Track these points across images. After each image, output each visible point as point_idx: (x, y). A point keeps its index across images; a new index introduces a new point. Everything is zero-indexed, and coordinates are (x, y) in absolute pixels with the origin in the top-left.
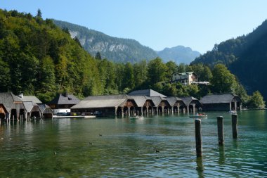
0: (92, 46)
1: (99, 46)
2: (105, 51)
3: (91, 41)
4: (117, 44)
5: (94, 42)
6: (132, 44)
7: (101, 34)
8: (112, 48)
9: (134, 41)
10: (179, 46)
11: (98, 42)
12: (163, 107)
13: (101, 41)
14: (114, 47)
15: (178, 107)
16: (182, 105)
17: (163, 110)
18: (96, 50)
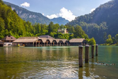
0: (21, 15)
1: (24, 15)
2: (27, 17)
4: (33, 15)
5: (22, 13)
6: (40, 15)
8: (30, 17)
10: (60, 17)
11: (24, 13)
12: (54, 43)
13: (25, 13)
14: (31, 16)
15: (60, 43)
16: (62, 42)
17: (54, 44)
18: (23, 17)
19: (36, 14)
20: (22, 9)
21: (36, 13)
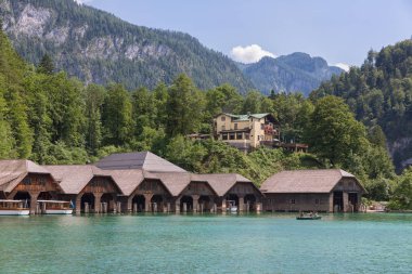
0: (84, 45)
1: (101, 46)
2: (115, 58)
3: (83, 33)
4: (145, 44)
5: (89, 36)
6: (182, 45)
7: (108, 16)
8: (132, 53)
9: (187, 37)
10: (294, 54)
11: (98, 35)
12: (148, 197)
13: (106, 34)
14: (136, 49)
15: (196, 198)
16: (206, 192)
17: (148, 205)
18: (93, 56)
19: (162, 38)
20: (88, 13)
21: (166, 33)
